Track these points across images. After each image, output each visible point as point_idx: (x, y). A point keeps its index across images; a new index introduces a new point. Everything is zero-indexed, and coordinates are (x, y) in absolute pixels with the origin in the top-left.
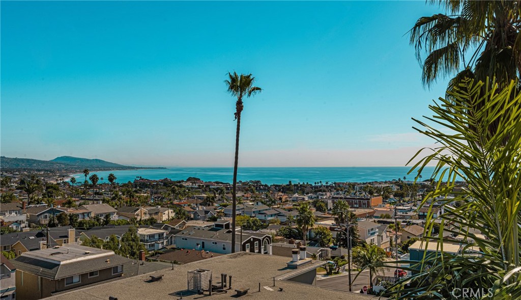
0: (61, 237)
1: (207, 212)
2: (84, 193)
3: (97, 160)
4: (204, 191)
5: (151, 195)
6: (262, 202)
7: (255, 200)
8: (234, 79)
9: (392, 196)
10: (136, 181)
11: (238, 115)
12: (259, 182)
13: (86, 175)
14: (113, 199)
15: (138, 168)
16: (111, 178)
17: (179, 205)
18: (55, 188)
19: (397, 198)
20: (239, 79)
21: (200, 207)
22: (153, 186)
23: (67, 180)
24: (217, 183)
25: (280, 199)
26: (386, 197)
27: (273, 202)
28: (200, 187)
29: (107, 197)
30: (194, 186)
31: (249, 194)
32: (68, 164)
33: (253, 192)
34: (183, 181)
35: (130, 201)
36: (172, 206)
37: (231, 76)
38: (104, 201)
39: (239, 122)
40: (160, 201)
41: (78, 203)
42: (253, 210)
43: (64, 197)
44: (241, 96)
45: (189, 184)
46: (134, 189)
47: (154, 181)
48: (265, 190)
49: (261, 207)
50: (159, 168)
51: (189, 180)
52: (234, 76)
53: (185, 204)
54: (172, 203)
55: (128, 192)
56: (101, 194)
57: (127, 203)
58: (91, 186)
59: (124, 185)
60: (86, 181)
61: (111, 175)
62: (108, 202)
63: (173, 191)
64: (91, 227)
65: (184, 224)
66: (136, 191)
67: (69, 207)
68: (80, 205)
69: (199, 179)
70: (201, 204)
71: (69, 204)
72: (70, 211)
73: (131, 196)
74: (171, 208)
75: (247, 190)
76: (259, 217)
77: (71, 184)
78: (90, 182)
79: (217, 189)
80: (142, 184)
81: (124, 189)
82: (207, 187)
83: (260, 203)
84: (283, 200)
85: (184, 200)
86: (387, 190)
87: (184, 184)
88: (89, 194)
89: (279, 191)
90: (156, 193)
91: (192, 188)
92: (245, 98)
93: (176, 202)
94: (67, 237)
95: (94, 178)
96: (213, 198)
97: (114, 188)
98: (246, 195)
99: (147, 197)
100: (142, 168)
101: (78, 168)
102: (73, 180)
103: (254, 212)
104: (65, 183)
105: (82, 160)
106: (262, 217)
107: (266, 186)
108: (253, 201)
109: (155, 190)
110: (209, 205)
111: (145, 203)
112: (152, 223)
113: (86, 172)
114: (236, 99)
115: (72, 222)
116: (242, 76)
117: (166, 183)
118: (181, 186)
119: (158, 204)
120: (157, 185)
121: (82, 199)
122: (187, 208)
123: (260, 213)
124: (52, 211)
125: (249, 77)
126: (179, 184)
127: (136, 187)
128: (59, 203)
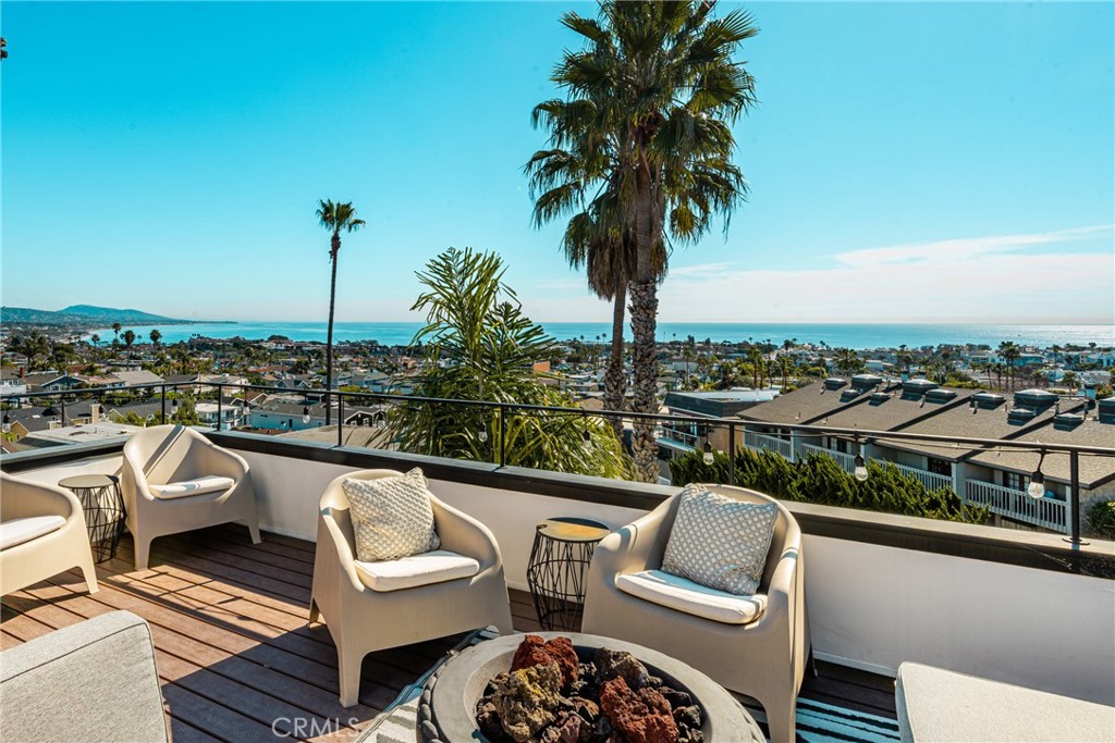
0: (80, 415)
1: (297, 382)
2: (112, 357)
3: (131, 311)
4: (295, 354)
5: (215, 359)
6: (378, 369)
7: (369, 366)
8: (328, 209)
9: (564, 362)
10: (191, 341)
11: (334, 254)
12: (375, 342)
13: (116, 332)
14: (158, 364)
15: (194, 322)
16: (155, 336)
17: (256, 373)
18: (69, 349)
19: (571, 364)
20: (335, 207)
21: (287, 375)
22: (218, 348)
23: (86, 338)
24: (314, 343)
25: (405, 365)
26: (554, 364)
27: (394, 369)
28: (287, 348)
29: (147, 362)
30: (279, 347)
31: (360, 359)
32: (86, 317)
33: (365, 355)
34: (262, 341)
35: (184, 368)
36: (246, 374)
37: (324, 205)
38: (144, 367)
39: (335, 263)
40: (228, 368)
41: (104, 370)
42: (365, 379)
43: (81, 361)
44: (338, 230)
45: (272, 345)
46: (189, 352)
47: (219, 341)
48: (383, 352)
49: (376, 375)
50: (227, 322)
51: (272, 338)
52: (328, 205)
53: (264, 370)
54: (245, 370)
55: (180, 355)
56: (139, 358)
57: (178, 369)
58: (123, 347)
59: (174, 346)
60: (115, 341)
61: (155, 331)
62: (150, 368)
63: (248, 354)
64: (125, 402)
65: (264, 397)
66: (192, 355)
67: (92, 375)
68: (107, 372)
69: (286, 338)
70: (289, 372)
71: (92, 371)
72: (93, 380)
73: (185, 360)
74: (245, 376)
75: (357, 353)
76: (373, 389)
77: (92, 343)
78: (123, 342)
79: (313, 352)
80: (201, 345)
81: (173, 351)
82: (298, 349)
83: (375, 371)
84: (409, 366)
85: (264, 367)
86: (557, 353)
87: (264, 345)
88: (120, 358)
89: (404, 354)
90: (221, 357)
91: (276, 350)
92: (343, 233)
93: (252, 368)
94: (89, 415)
95: (129, 336)
96: (306, 364)
97: (159, 349)
98: (355, 360)
99: (208, 363)
100: (200, 322)
101: (103, 322)
102: (95, 338)
103: (366, 382)
104: (82, 343)
105: (107, 311)
106: (379, 389)
107: (385, 347)
108: (366, 368)
109: (220, 353)
110: (301, 373)
111: (206, 369)
112: (217, 397)
113: (116, 327)
114: (332, 234)
115: (98, 394)
116: (339, 204)
117: (237, 344)
118: (260, 348)
119: (225, 372)
120: (223, 345)
121: (109, 364)
122: (268, 377)
123: (375, 383)
124: (67, 381)
125: (348, 206)
126: (258, 345)
127: (192, 348)
128: (76, 369)
